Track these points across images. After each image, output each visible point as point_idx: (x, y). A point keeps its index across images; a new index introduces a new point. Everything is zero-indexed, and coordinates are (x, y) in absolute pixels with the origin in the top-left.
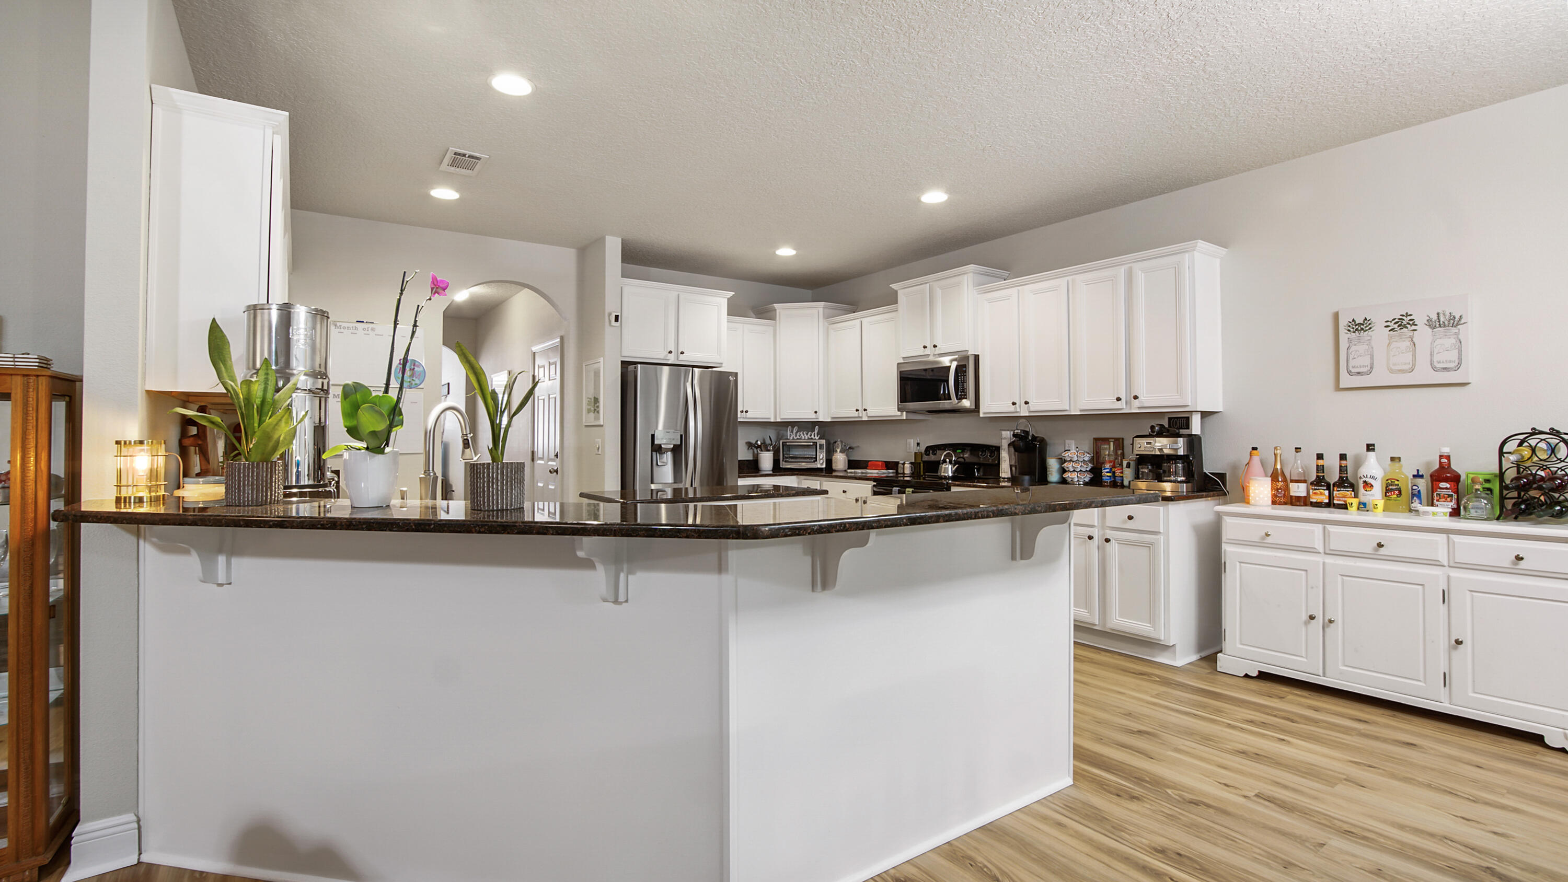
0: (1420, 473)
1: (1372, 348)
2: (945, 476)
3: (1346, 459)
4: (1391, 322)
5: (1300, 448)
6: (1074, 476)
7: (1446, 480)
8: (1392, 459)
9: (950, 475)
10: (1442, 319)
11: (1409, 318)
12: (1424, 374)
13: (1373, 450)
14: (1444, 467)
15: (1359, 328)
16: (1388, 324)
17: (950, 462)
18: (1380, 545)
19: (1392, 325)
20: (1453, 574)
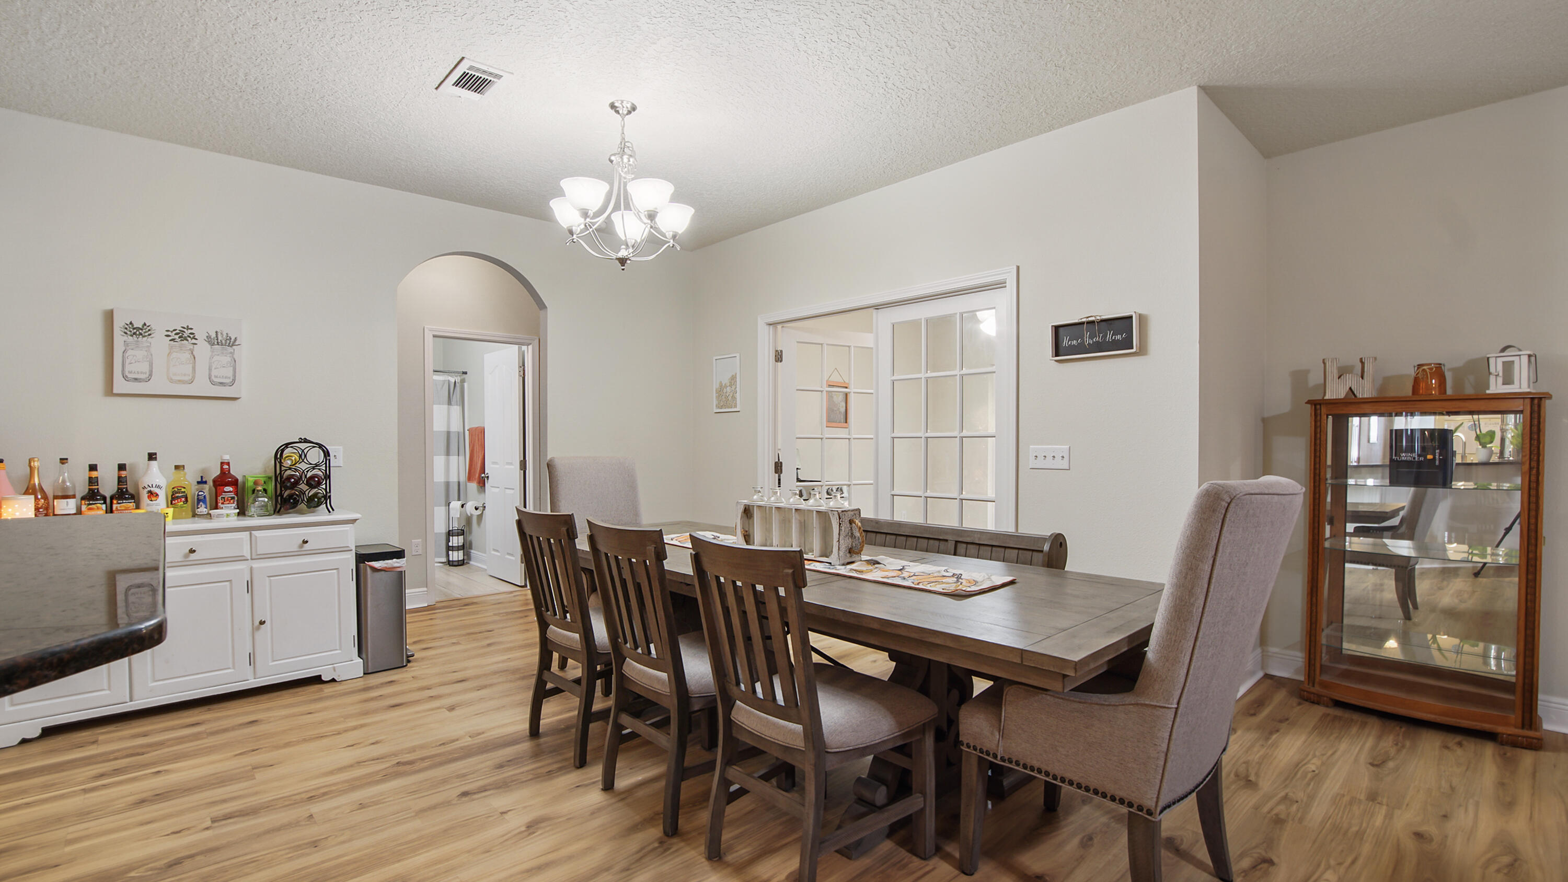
0: (204, 480)
1: (152, 355)
3: (125, 469)
4: (172, 332)
5: (67, 459)
7: (228, 484)
8: (177, 467)
10: (220, 338)
11: (190, 331)
12: (202, 387)
13: (155, 459)
14: (225, 473)
15: (138, 333)
16: (169, 333)
18: (192, 551)
19: (173, 336)
20: (256, 565)
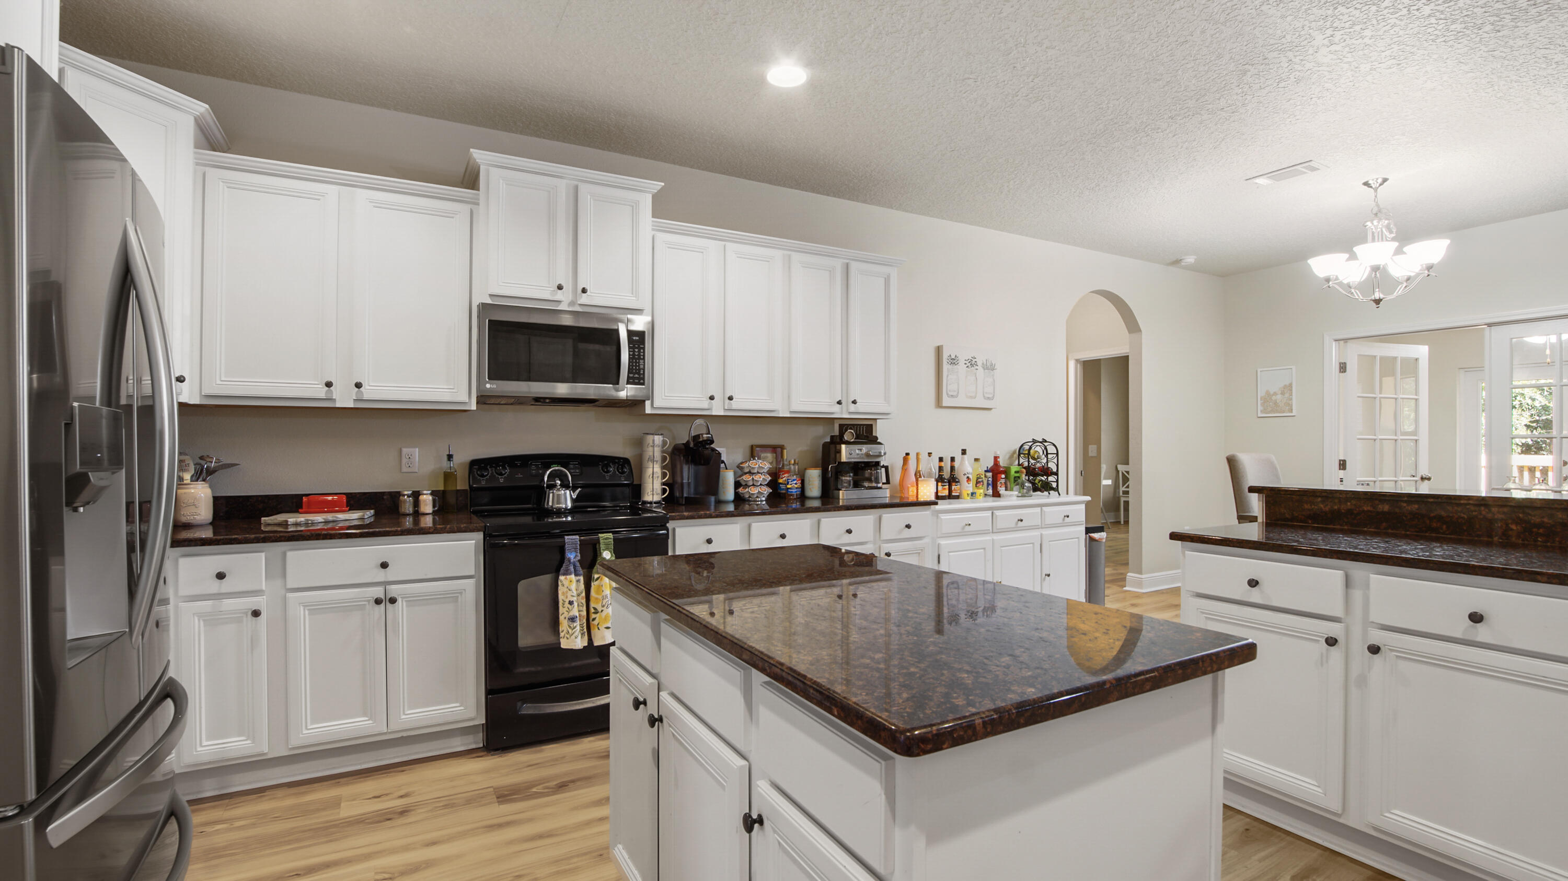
0: (988, 469)
1: (958, 378)
2: (559, 510)
3: (953, 461)
5: (931, 453)
6: (754, 491)
8: (975, 460)
9: (569, 505)
10: (989, 365)
11: (975, 360)
12: (979, 401)
13: (965, 454)
14: (997, 465)
15: (953, 362)
16: (966, 362)
17: (565, 486)
18: (1021, 520)
19: (968, 364)
20: (1045, 532)
